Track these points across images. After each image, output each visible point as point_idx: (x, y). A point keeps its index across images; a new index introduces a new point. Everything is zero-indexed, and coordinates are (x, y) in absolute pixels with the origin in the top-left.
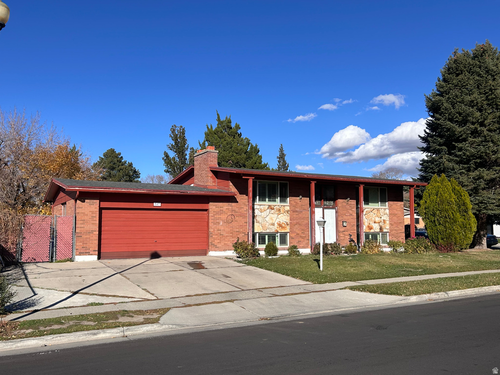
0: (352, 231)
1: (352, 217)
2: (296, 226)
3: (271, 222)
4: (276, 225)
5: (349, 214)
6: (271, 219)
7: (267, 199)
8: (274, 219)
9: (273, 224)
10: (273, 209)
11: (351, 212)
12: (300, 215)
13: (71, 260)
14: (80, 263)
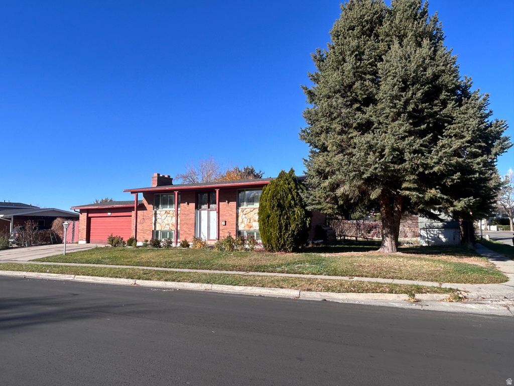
0: (231, 229)
1: (232, 217)
2: (184, 226)
3: (167, 223)
4: (170, 225)
5: (228, 215)
6: (168, 221)
7: (168, 206)
8: (170, 220)
9: (168, 224)
10: (169, 213)
11: (231, 212)
12: (188, 217)
13: (77, 243)
14: (81, 244)
